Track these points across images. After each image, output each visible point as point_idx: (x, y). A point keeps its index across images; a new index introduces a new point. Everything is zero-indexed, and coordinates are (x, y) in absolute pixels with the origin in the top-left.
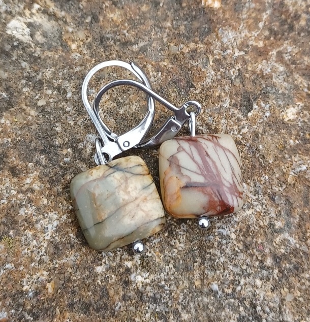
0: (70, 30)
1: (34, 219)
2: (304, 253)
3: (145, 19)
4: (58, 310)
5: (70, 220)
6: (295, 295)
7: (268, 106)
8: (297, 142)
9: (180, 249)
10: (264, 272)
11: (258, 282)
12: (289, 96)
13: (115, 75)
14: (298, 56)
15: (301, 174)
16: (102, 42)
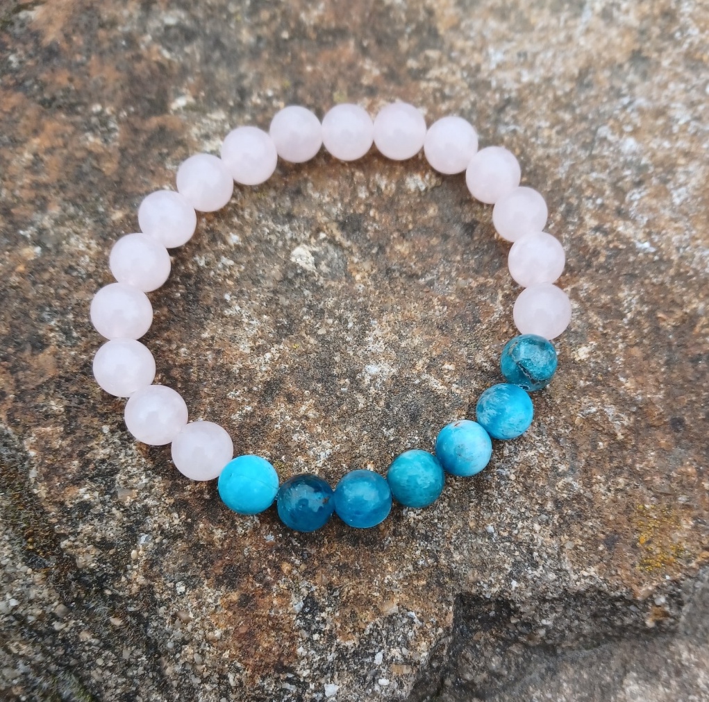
0: (356, 260)
1: (307, 445)
2: (589, 500)
3: (435, 252)
4: (326, 540)
5: (343, 450)
6: (576, 543)
7: (558, 344)
8: (588, 383)
9: (456, 487)
10: (544, 517)
11: (537, 527)
12: (582, 335)
13: (399, 308)
14: (595, 294)
15: (590, 416)
16: (387, 273)
